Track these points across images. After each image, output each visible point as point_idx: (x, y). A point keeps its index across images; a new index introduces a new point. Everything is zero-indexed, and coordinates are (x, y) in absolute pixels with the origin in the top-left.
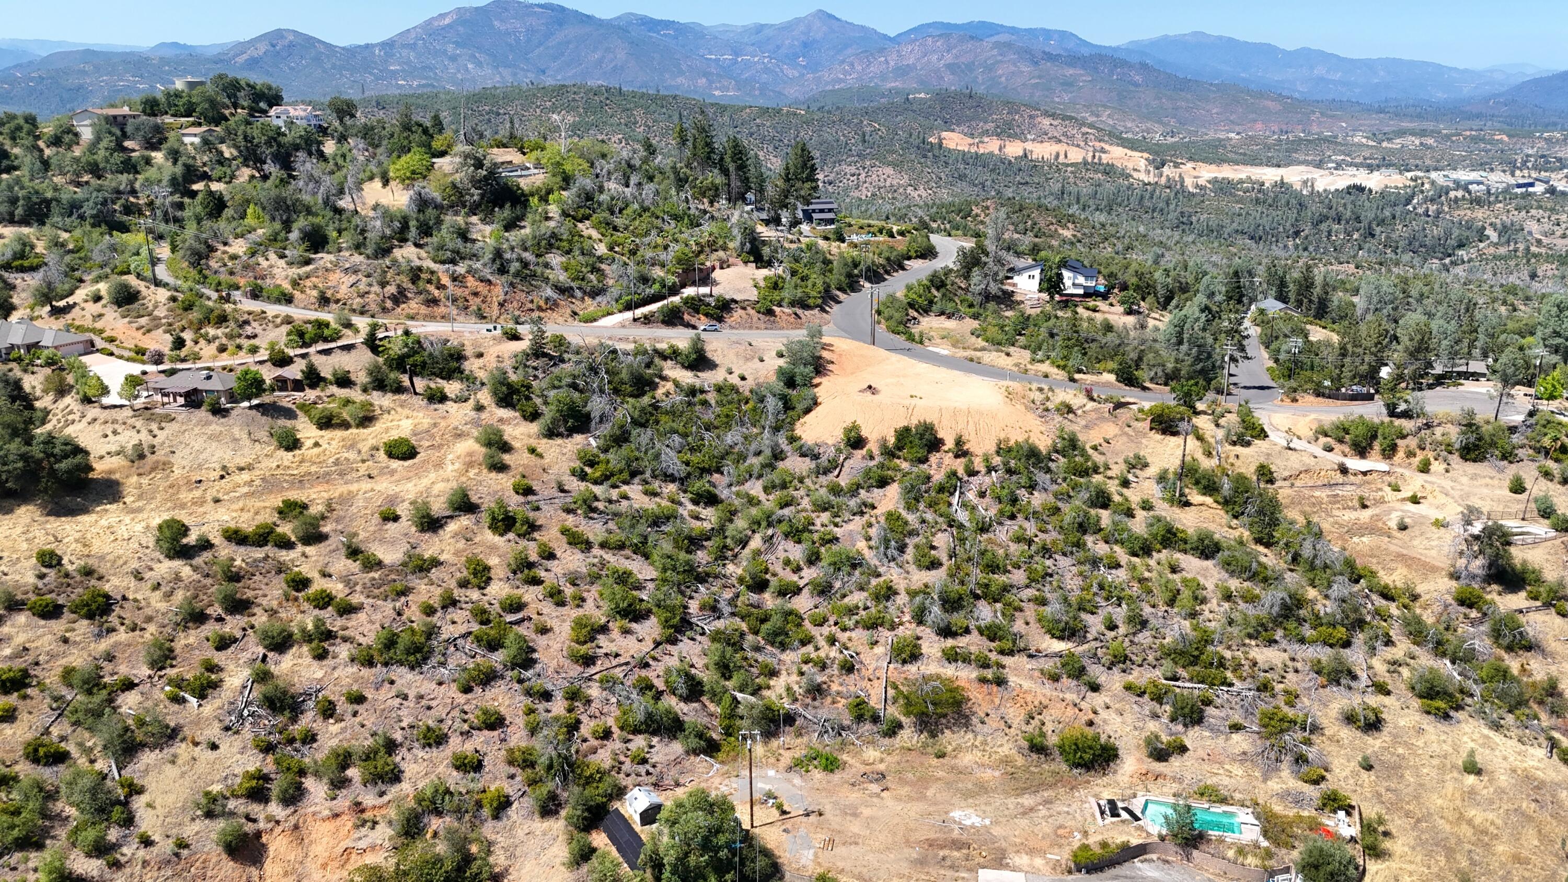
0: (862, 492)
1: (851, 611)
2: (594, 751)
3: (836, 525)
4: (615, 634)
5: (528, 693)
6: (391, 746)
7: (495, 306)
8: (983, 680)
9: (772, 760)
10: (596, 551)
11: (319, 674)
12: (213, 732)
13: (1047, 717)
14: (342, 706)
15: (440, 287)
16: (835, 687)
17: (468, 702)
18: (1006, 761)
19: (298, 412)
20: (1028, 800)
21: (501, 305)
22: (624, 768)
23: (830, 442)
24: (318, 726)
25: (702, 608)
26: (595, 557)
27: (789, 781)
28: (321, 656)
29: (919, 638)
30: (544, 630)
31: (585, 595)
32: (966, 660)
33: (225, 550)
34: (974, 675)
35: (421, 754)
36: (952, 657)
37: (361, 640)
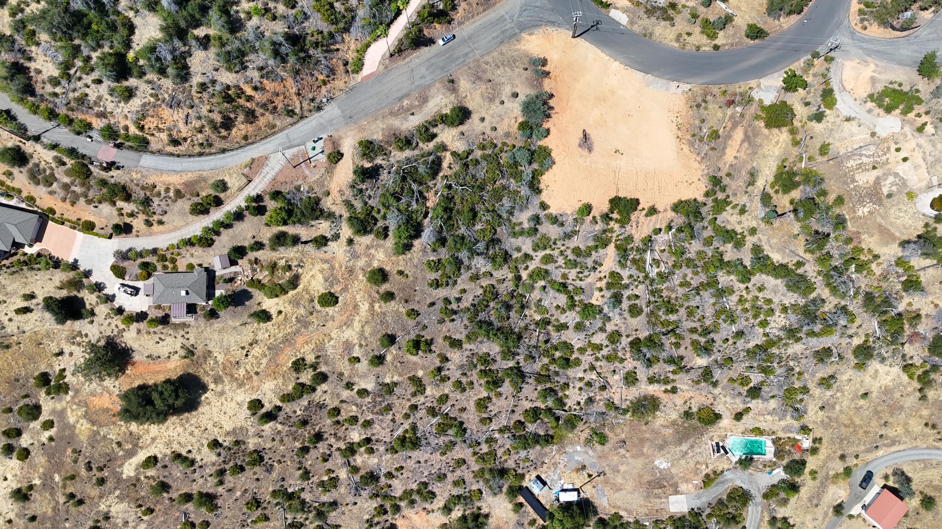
0: (593, 253)
1: (599, 348)
2: (506, 461)
3: (581, 280)
4: (494, 400)
5: (470, 446)
6: (425, 484)
7: (295, 98)
8: (666, 391)
9: (577, 439)
10: (466, 346)
11: (376, 460)
12: (350, 499)
13: (693, 401)
14: (394, 473)
15: (250, 99)
16: (598, 398)
17: (447, 458)
18: (674, 423)
19: (250, 290)
20: (684, 447)
21: (299, 94)
22: (521, 466)
23: (569, 212)
24: (389, 482)
25: (525, 360)
26: (466, 350)
27: (586, 453)
28: (371, 451)
29: (635, 368)
30: (463, 410)
31: (472, 378)
32: (658, 382)
33: (288, 408)
34: (663, 388)
35: (439, 485)
36: (652, 380)
37: (385, 439)
